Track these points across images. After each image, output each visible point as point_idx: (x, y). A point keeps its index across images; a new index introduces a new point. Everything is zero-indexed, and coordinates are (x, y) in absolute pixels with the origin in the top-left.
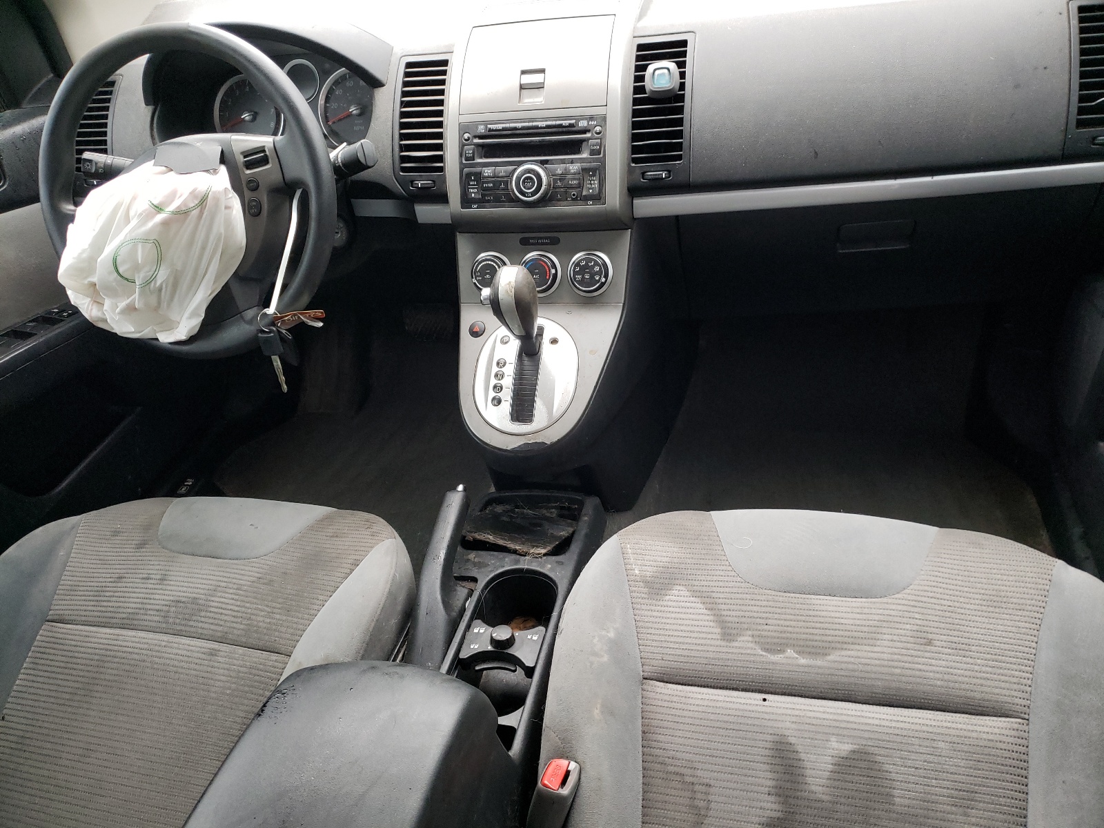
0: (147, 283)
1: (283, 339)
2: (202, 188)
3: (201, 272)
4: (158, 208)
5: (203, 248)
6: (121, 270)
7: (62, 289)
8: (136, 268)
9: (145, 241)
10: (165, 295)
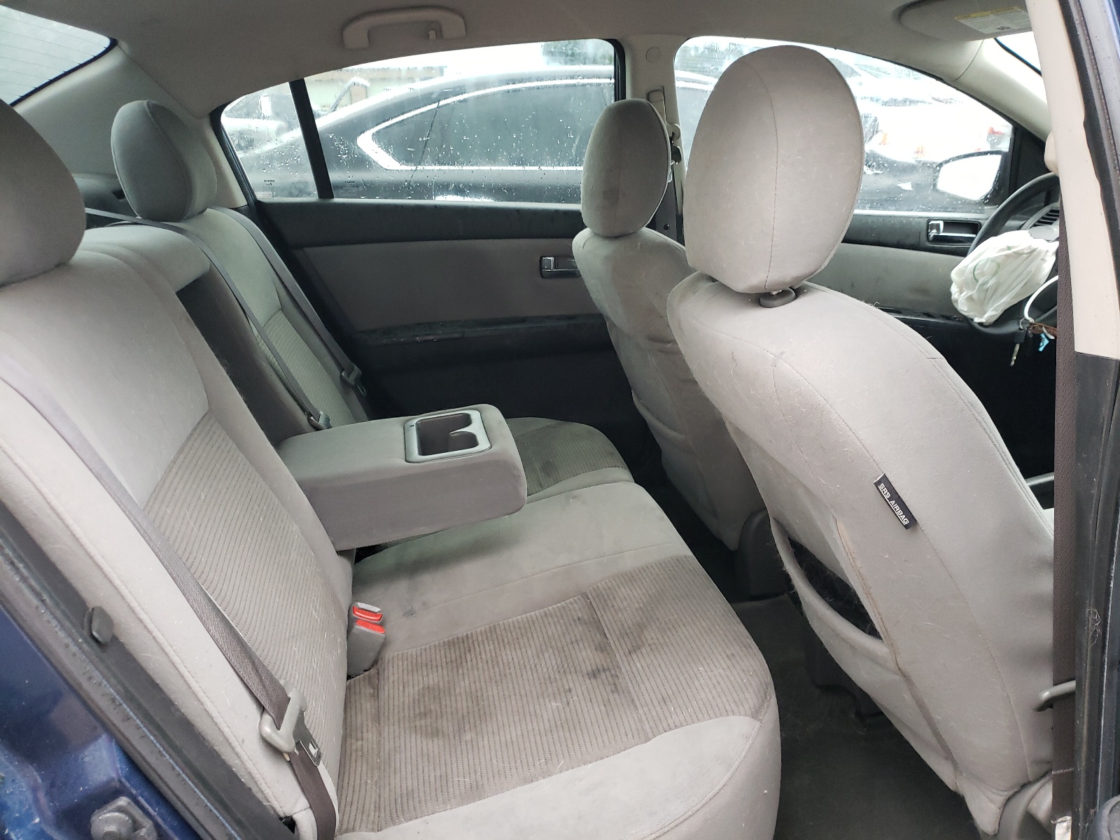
0: (983, 284)
1: (1027, 336)
2: (1034, 246)
3: (1011, 288)
4: (1009, 248)
5: (1018, 276)
6: (975, 273)
7: (950, 282)
8: (983, 274)
9: (993, 261)
10: (989, 294)
